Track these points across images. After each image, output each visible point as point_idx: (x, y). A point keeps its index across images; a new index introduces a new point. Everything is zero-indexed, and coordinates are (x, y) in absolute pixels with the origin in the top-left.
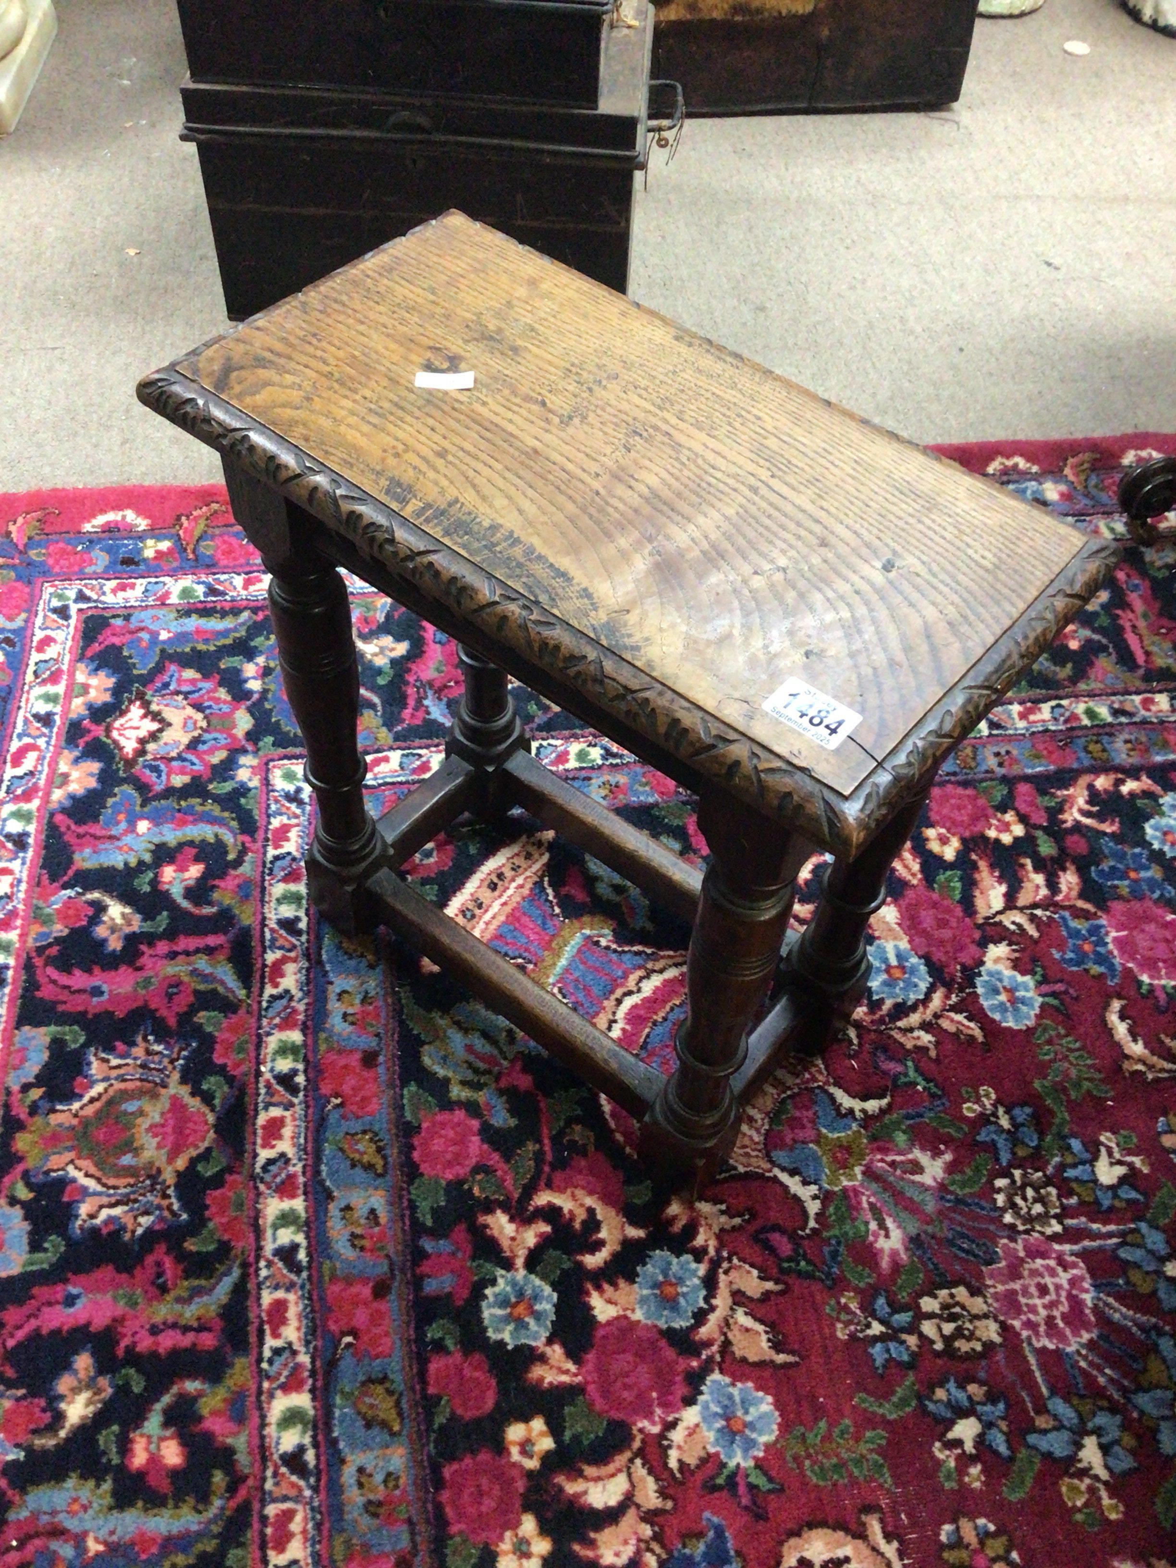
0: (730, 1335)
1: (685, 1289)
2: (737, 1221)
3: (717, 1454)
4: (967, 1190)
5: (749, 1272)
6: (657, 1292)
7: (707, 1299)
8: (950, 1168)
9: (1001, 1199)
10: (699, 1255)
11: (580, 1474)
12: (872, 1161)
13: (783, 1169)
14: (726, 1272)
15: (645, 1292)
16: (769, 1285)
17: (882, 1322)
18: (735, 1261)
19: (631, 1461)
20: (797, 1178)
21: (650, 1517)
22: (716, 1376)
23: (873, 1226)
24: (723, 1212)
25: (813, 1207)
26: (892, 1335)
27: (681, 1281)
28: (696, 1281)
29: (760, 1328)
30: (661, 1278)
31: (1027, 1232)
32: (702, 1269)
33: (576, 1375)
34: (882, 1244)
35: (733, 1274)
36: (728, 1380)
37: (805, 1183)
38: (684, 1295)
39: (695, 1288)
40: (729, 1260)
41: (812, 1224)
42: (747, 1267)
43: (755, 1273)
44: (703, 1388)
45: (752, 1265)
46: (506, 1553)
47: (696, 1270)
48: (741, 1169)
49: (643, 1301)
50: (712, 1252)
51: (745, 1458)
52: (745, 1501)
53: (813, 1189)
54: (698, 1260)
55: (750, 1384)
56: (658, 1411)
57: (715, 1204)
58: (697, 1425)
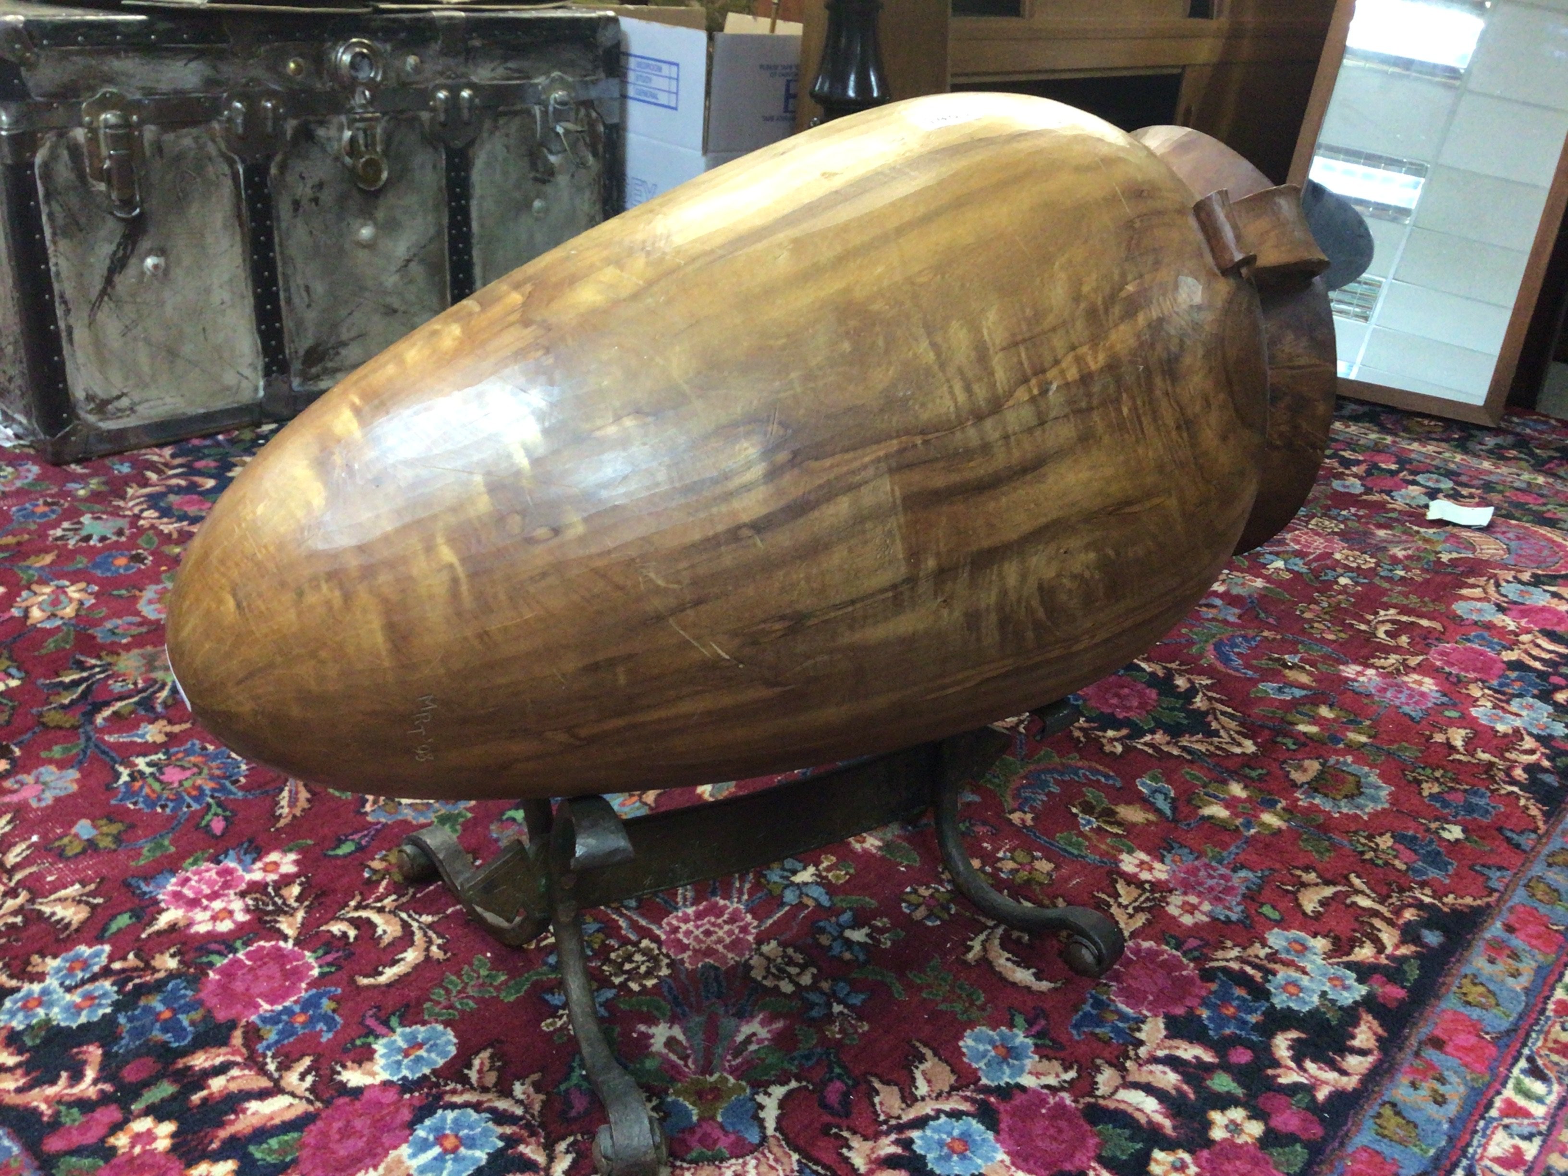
0: (947, 1089)
1: (944, 1136)
2: (845, 1134)
3: (1035, 1052)
4: (663, 1003)
5: (881, 1103)
6: (968, 1153)
7: (937, 1117)
8: (652, 1021)
9: (650, 983)
10: (907, 1144)
11: (1150, 1122)
12: (695, 1073)
13: (763, 1128)
14: (899, 1117)
15: (979, 1161)
16: (877, 1085)
17: (830, 1006)
18: (882, 1118)
19: (1103, 1097)
20: (762, 1115)
21: (1122, 1069)
22: (984, 1081)
23: (753, 1047)
24: (850, 1148)
25: (778, 1091)
26: (833, 996)
27: (941, 1144)
28: (928, 1132)
29: (918, 1074)
30: (955, 1158)
31: (667, 956)
32: (915, 1134)
33: (1094, 1169)
34: (763, 1033)
35: (896, 1112)
36: (980, 1074)
37: (761, 1107)
38: (949, 1134)
39: (937, 1130)
40: (885, 1122)
41: (794, 1084)
42: (878, 1107)
43: (877, 1100)
44: (1002, 1084)
45: (874, 1105)
46: (1250, 1135)
47: (922, 1138)
48: (795, 1157)
49: (988, 1159)
50: (893, 1137)
51: (1017, 1035)
52: (1043, 1022)
53: (760, 1098)
54: (911, 1141)
55: (965, 1060)
56: (1051, 1101)
57: (848, 1158)
58: (1030, 1073)
